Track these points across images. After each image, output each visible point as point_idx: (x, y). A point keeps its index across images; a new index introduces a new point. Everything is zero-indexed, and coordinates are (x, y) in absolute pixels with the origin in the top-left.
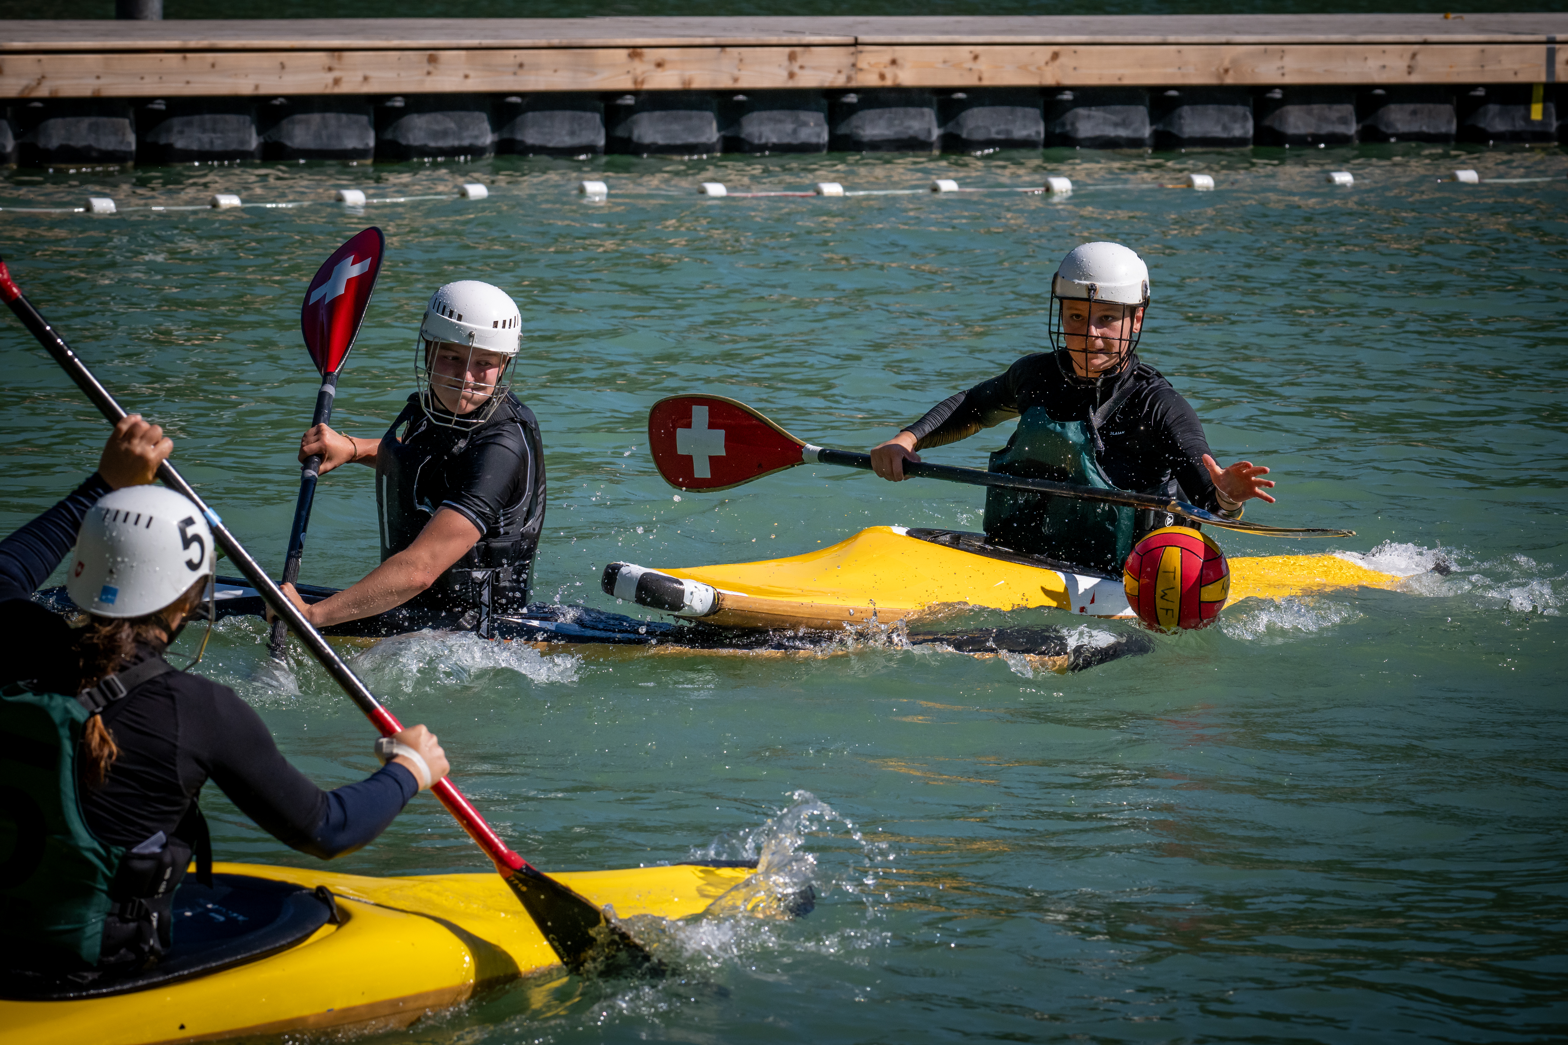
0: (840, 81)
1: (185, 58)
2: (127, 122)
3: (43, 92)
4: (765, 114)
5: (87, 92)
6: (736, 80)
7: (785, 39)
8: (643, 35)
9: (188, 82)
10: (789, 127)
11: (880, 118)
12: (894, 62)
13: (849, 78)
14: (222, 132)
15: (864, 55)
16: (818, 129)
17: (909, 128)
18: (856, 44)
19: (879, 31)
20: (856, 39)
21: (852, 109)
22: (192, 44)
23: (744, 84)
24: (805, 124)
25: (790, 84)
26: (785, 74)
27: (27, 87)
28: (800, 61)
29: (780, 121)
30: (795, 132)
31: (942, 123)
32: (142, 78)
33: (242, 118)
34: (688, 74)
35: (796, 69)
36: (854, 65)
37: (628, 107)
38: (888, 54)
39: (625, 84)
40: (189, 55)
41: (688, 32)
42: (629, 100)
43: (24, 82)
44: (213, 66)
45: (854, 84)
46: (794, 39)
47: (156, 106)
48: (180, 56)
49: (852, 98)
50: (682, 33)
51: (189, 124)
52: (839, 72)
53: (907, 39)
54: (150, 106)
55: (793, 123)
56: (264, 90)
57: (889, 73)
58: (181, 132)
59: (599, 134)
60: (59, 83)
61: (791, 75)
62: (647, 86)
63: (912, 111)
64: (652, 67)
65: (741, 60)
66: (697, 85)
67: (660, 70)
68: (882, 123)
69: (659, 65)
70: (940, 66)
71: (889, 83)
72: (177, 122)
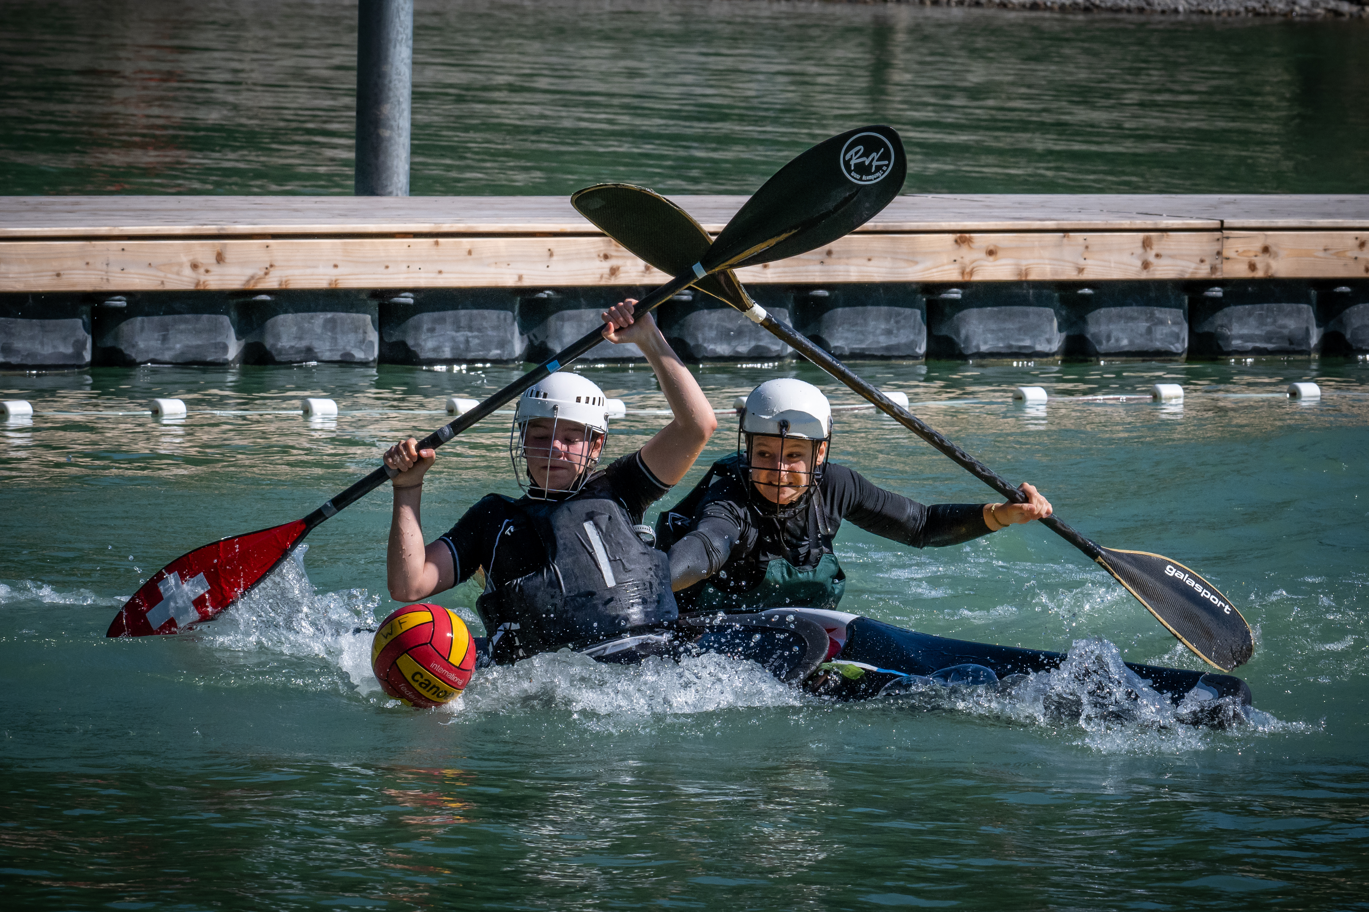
0: (1203, 272)
1: (437, 243)
2: (368, 317)
3: (272, 283)
4: (1114, 310)
5: (323, 284)
6: (1081, 270)
7: (1139, 223)
8: (971, 217)
9: (440, 272)
10: (1143, 325)
11: (1250, 315)
12: (1266, 250)
13: (1213, 269)
14: (479, 330)
15: (1231, 241)
16: (1176, 329)
17: (1284, 327)
18: (1222, 228)
19: (1249, 213)
20: (1222, 222)
21: (1217, 304)
22: (446, 228)
23: (1089, 275)
24: (1162, 322)
25: (1144, 276)
26: (1139, 263)
27: (252, 277)
28: (1156, 249)
29: (1132, 319)
30: (1149, 331)
31: (1321, 321)
32: (387, 267)
33: (502, 313)
34: (1024, 263)
35: (1151, 258)
36: (1219, 253)
37: (953, 302)
38: (1260, 239)
39: (953, 275)
40: (441, 240)
41: (1025, 214)
42: (956, 294)
43: (249, 272)
44: (470, 253)
45: (1218, 275)
46: (1149, 223)
47: (402, 300)
48: (432, 240)
49: (1217, 292)
50: (1017, 215)
51: (442, 321)
52: (1202, 261)
53: (1281, 222)
54: (396, 300)
55: (1147, 321)
56: (528, 282)
57: (1261, 262)
58: (432, 330)
59: (920, 332)
60: (289, 272)
61: (1146, 265)
62: (977, 278)
63: (1287, 307)
64: (983, 255)
65: (1087, 247)
66: (1034, 276)
67: (991, 258)
68: (1252, 321)
69: (991, 253)
70: (1321, 254)
71: (1260, 274)
72: (426, 318)
